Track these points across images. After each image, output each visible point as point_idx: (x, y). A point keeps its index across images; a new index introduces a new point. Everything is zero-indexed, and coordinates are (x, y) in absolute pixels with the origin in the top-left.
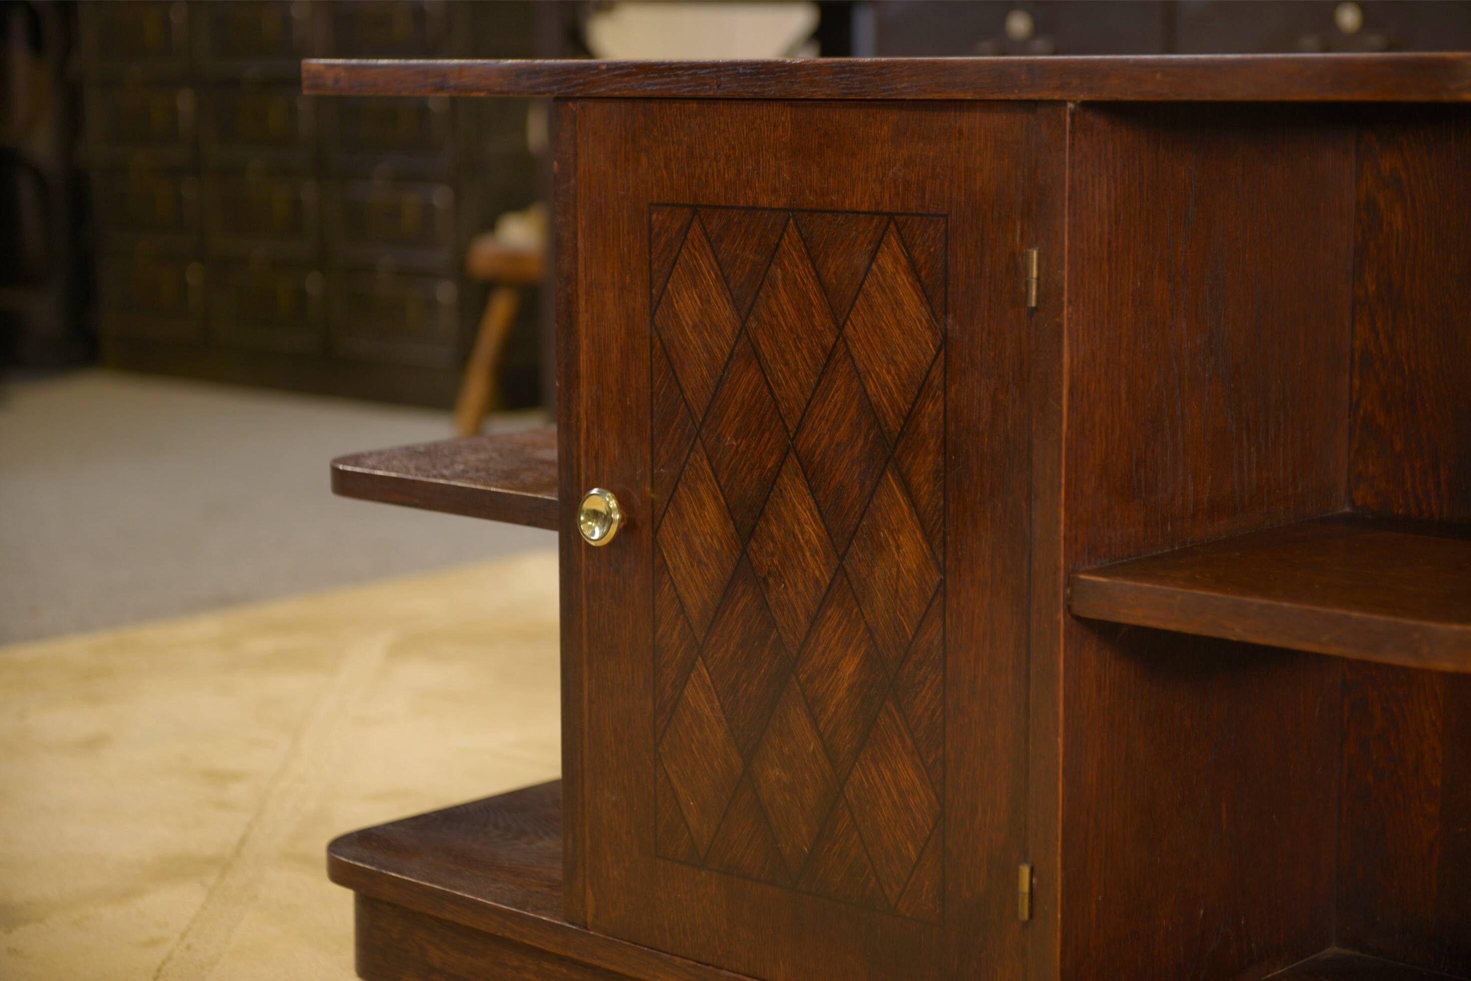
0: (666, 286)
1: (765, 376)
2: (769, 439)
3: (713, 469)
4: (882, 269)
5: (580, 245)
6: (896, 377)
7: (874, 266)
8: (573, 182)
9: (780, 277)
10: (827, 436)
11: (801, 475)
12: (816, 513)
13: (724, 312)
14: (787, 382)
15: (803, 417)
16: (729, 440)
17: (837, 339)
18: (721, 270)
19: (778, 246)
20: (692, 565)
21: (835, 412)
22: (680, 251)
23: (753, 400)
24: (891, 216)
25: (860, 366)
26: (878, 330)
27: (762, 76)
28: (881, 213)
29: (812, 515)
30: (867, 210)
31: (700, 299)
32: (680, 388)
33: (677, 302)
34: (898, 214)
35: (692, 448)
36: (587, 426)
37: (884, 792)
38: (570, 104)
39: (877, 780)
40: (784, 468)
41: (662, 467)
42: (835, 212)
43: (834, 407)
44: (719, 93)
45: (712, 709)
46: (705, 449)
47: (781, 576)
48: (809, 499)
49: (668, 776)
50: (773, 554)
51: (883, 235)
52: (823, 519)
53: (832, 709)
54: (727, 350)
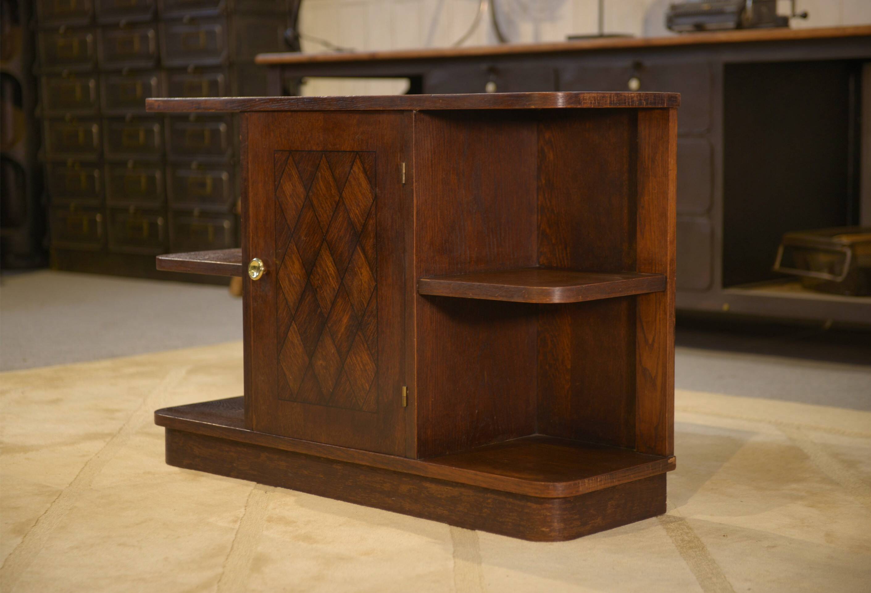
0: (280, 181)
1: (315, 213)
2: (317, 236)
3: (297, 249)
4: (355, 172)
5: (250, 166)
6: (360, 211)
7: (352, 171)
8: (247, 143)
9: (320, 176)
10: (337, 234)
11: (328, 250)
12: (333, 263)
13: (300, 189)
14: (323, 215)
15: (328, 227)
16: (303, 238)
17: (340, 198)
18: (300, 174)
19: (319, 164)
20: (290, 286)
21: (339, 225)
22: (285, 168)
23: (311, 222)
24: (357, 152)
25: (348, 208)
26: (353, 194)
27: (313, 102)
28: (354, 152)
29: (332, 264)
30: (349, 150)
31: (292, 185)
32: (285, 219)
33: (284, 187)
34: (360, 152)
35: (290, 242)
36: (252, 236)
37: (357, 365)
38: (246, 114)
39: (355, 361)
40: (322, 247)
41: (279, 249)
42: (338, 151)
43: (339, 223)
44: (298, 109)
45: (298, 340)
46: (294, 241)
47: (321, 288)
48: (331, 258)
49: (282, 368)
50: (318, 280)
51: (354, 160)
52: (336, 265)
53: (340, 336)
54: (302, 204)
